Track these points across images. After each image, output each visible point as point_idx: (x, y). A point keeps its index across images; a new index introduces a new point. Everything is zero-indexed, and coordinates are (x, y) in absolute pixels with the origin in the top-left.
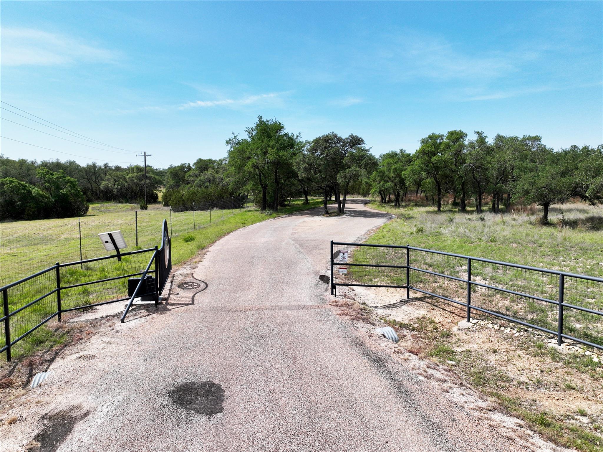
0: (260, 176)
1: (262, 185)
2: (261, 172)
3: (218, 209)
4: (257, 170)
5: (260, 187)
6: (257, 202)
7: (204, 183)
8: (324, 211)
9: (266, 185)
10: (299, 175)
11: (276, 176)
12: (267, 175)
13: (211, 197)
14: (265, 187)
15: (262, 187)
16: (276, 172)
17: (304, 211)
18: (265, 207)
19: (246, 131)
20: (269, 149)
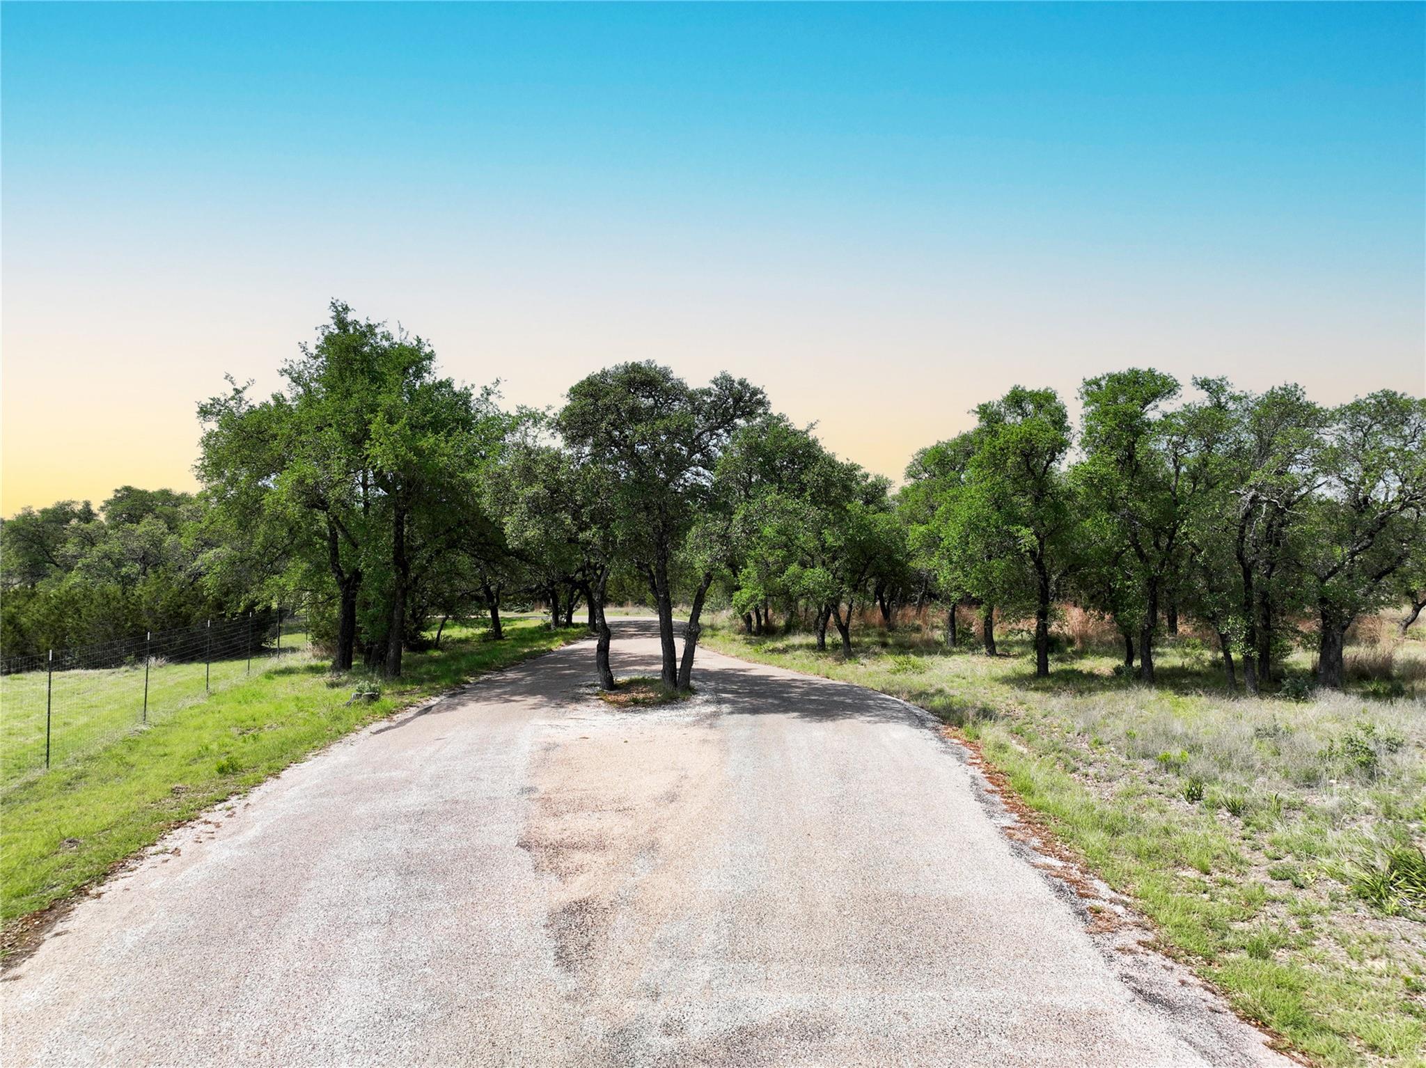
0: (333, 539)
1: (340, 573)
2: (334, 523)
3: (162, 661)
4: (321, 516)
5: (331, 579)
6: (321, 636)
7: (119, 564)
8: (596, 677)
9: (357, 575)
10: (508, 530)
11: (399, 536)
12: (359, 537)
13: (139, 616)
14: (351, 583)
15: (343, 583)
16: (399, 524)
17: (501, 670)
18: (351, 653)
19: (283, 372)
20: (377, 425)
